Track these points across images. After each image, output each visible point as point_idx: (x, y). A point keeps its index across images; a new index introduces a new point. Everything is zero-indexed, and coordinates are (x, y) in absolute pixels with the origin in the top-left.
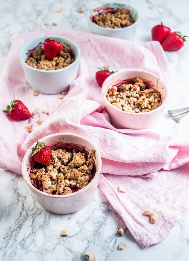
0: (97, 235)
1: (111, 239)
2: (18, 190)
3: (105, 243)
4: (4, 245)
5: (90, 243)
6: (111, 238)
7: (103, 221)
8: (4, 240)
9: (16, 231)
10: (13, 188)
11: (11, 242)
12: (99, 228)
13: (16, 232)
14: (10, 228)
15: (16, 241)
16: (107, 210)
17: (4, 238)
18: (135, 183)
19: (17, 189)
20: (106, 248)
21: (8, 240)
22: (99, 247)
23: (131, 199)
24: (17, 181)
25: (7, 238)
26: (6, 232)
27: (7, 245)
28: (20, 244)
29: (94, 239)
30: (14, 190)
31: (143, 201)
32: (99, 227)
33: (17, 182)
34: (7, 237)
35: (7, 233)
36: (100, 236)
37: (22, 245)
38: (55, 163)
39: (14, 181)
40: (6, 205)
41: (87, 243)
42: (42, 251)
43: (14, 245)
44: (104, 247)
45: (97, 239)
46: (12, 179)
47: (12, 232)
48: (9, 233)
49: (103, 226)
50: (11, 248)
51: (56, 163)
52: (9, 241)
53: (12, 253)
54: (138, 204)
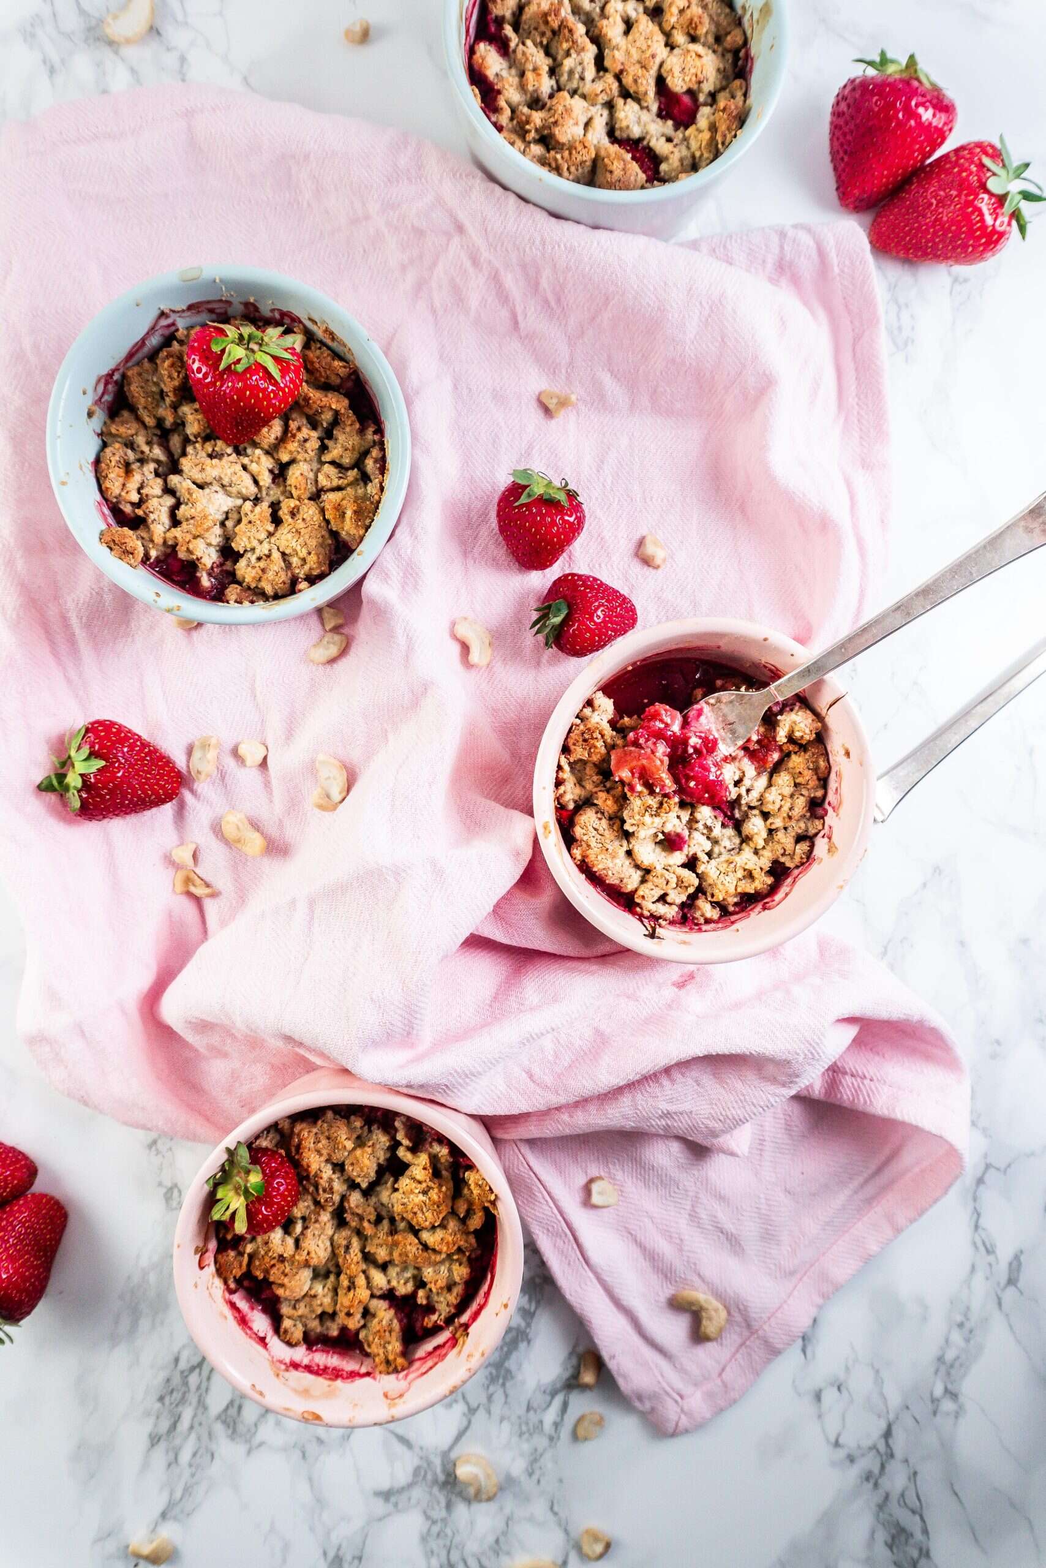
0: (501, 1381)
1: (548, 1398)
2: (180, 1192)
3: (528, 1409)
4: (165, 1425)
5: (472, 1411)
6: (548, 1391)
7: (523, 1324)
8: (158, 1405)
9: (201, 1370)
10: (160, 1184)
11: (187, 1414)
12: (507, 1356)
13: (200, 1374)
14: (177, 1360)
15: (205, 1408)
16: (538, 1280)
17: (161, 1399)
18: (653, 1166)
19: (176, 1185)
20: (532, 1431)
21: (177, 1405)
22: (506, 1426)
23: (632, 1235)
24: (170, 1149)
25: (173, 1398)
26: (162, 1376)
27: (174, 1426)
28: (224, 1422)
29: (490, 1398)
30: (165, 1194)
31: (678, 1241)
32: (505, 1349)
33: (170, 1153)
34: (172, 1392)
35: (168, 1380)
36: (508, 1384)
37: (229, 1427)
38: (321, 1191)
39: (157, 1150)
40: (144, 1262)
41: (464, 1414)
42: (303, 1447)
43: (200, 1424)
44: (524, 1428)
45: (499, 1396)
46: (150, 1140)
47: (186, 1377)
48: (177, 1380)
49: (523, 1346)
50: (193, 1436)
51: (324, 1191)
52: (180, 1408)
53: (198, 1456)
54: (658, 1254)
